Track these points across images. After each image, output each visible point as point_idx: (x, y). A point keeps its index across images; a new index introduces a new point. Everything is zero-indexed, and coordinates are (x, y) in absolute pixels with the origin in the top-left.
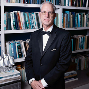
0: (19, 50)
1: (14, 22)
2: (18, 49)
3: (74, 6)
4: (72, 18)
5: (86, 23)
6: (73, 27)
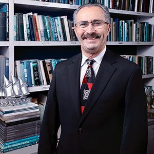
0: (35, 73)
1: (29, 30)
2: (34, 71)
3: (117, 9)
4: (114, 27)
5: (136, 36)
6: (116, 41)
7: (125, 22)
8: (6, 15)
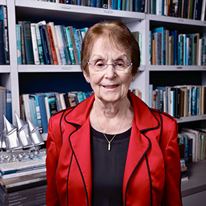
0: (53, 112)
1: (41, 48)
2: (51, 110)
3: (175, 16)
4: (170, 44)
5: (202, 57)
6: (174, 64)
7: (187, 37)
8: (3, 24)
